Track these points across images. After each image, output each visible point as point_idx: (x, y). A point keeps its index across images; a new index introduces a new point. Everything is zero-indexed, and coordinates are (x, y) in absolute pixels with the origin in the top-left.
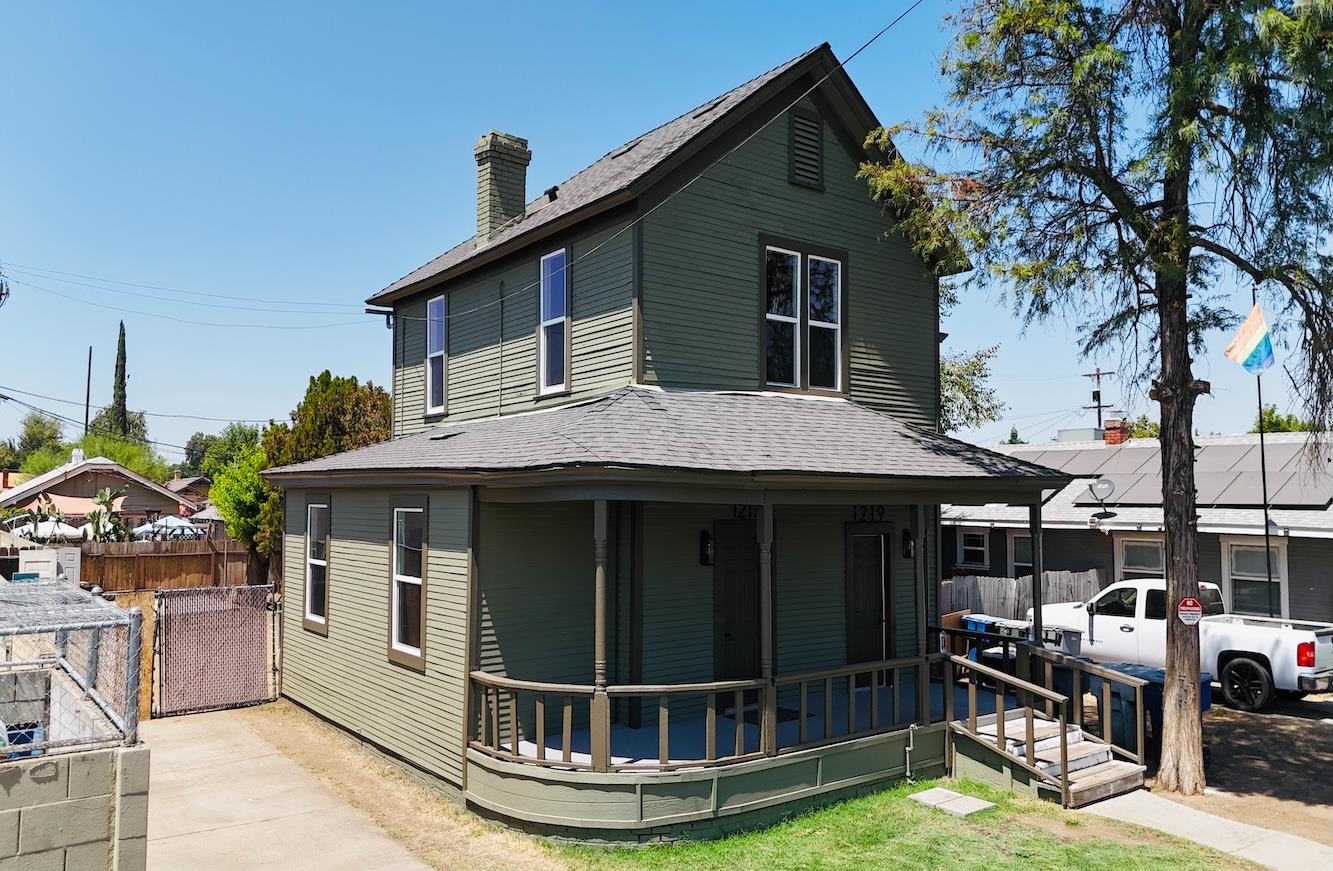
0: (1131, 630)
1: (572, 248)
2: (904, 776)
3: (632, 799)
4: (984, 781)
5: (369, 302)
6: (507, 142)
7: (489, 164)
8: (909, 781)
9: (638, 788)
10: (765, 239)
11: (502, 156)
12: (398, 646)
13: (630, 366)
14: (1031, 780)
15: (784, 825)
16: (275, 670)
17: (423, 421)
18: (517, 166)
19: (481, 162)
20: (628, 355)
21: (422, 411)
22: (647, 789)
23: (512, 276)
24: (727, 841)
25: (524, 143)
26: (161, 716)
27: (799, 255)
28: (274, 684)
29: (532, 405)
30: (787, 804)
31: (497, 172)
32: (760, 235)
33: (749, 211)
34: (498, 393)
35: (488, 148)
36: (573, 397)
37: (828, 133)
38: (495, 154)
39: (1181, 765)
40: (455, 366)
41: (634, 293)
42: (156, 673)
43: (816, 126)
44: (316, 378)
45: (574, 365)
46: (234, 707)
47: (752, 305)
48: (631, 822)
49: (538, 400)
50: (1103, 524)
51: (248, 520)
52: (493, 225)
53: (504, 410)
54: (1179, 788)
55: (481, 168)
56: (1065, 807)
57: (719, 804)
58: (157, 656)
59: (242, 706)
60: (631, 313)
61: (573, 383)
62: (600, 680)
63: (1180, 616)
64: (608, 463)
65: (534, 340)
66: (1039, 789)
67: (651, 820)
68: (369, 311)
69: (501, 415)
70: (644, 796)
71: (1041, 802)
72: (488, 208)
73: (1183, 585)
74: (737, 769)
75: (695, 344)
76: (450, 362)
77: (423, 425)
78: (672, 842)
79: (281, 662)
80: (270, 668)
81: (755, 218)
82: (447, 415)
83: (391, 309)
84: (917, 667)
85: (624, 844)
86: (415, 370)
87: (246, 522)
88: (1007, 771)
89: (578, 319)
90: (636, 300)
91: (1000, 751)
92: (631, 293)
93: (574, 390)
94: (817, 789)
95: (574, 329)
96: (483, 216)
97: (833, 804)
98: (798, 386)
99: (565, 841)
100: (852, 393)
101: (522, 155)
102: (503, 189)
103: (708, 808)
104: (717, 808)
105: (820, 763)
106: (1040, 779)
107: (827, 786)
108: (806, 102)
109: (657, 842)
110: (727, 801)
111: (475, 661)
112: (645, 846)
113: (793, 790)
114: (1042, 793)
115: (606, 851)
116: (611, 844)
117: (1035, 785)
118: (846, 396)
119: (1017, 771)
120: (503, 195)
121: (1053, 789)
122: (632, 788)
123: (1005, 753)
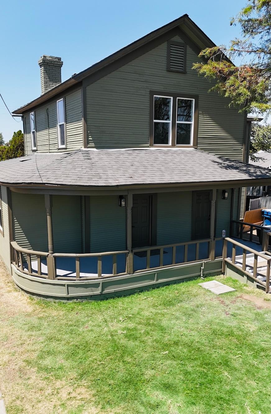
1: (65, 98)
2: (200, 276)
3: (64, 288)
4: (236, 279)
5: (13, 113)
6: (51, 59)
7: (43, 67)
8: (202, 278)
9: (66, 286)
10: (152, 93)
11: (48, 64)
13: (82, 142)
14: (254, 282)
15: (136, 295)
17: (32, 151)
18: (56, 67)
19: (41, 66)
20: (81, 137)
21: (31, 148)
22: (68, 286)
23: (50, 107)
24: (107, 301)
25: (60, 59)
27: (172, 98)
29: (57, 151)
30: (139, 288)
31: (47, 70)
32: (151, 91)
33: (145, 83)
34: (48, 145)
35: (41, 61)
36: (67, 150)
37: (190, 51)
38: (45, 64)
40: (38, 134)
41: (82, 116)
43: (183, 48)
44: (16, 133)
45: (67, 139)
47: (147, 118)
48: (65, 295)
49: (59, 149)
52: (46, 89)
53: (50, 151)
55: (41, 68)
56: (267, 293)
57: (103, 290)
60: (81, 123)
61: (68, 145)
62: (50, 252)
65: (56, 129)
66: (257, 286)
67: (71, 295)
68: (13, 116)
69: (50, 152)
70: (69, 288)
71: (258, 289)
72: (43, 83)
74: (112, 279)
75: (115, 133)
76: (37, 134)
77: (32, 152)
78: (82, 301)
81: (148, 85)
82: (37, 150)
83: (22, 115)
84: (209, 242)
85: (62, 301)
86: (29, 135)
88: (245, 278)
89: (68, 123)
90: (83, 118)
91: (243, 271)
92: (81, 116)
93: (68, 147)
94: (154, 282)
95: (67, 127)
96: (42, 86)
97: (163, 286)
98: (170, 144)
99: (39, 298)
100: (198, 146)
101: (58, 63)
102: (50, 76)
103: (98, 291)
104: (102, 291)
105: (156, 274)
106: (258, 282)
107: (160, 281)
108: (177, 39)
109: (75, 300)
110: (107, 288)
111: (13, 238)
112: (71, 302)
113: (142, 283)
114: (258, 287)
115: (55, 302)
116: (57, 301)
117: (255, 284)
118: (195, 147)
119: (249, 278)
120: (50, 78)
121: (262, 286)
122: (64, 285)
123: (246, 272)
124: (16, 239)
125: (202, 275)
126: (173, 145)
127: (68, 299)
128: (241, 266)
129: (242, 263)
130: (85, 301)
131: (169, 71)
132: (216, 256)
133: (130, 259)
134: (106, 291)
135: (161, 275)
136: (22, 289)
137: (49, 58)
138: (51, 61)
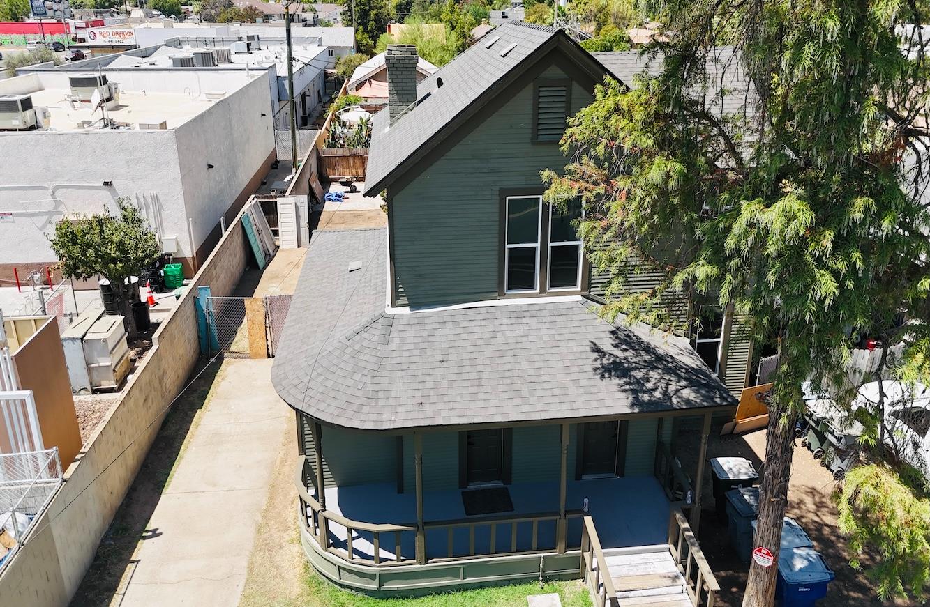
2: (537, 578)
3: (335, 569)
6: (400, 53)
8: (542, 582)
9: (337, 566)
11: (395, 65)
15: (430, 598)
18: (408, 69)
22: (340, 567)
24: (387, 602)
27: (541, 197)
30: (435, 588)
32: (501, 190)
37: (579, 92)
42: (268, 336)
43: (564, 89)
47: (492, 241)
48: (337, 579)
57: (381, 584)
58: (268, 329)
70: (340, 570)
73: (761, 537)
78: (357, 594)
81: (496, 179)
84: (555, 521)
85: (336, 586)
94: (459, 581)
97: (474, 589)
98: (537, 290)
100: (592, 289)
101: (411, 62)
102: (398, 88)
103: (374, 586)
104: (380, 586)
105: (462, 569)
107: (469, 580)
108: (554, 72)
109: (349, 590)
110: (388, 583)
112: (344, 590)
113: (440, 581)
116: (330, 582)
118: (584, 293)
120: (399, 92)
122: (334, 564)
124: (307, 450)
125: (541, 578)
126: (543, 291)
127: (341, 586)
130: (360, 595)
131: (536, 144)
132: (568, 547)
133: (419, 541)
134: (386, 587)
135: (469, 570)
137: (397, 53)
138: (399, 60)
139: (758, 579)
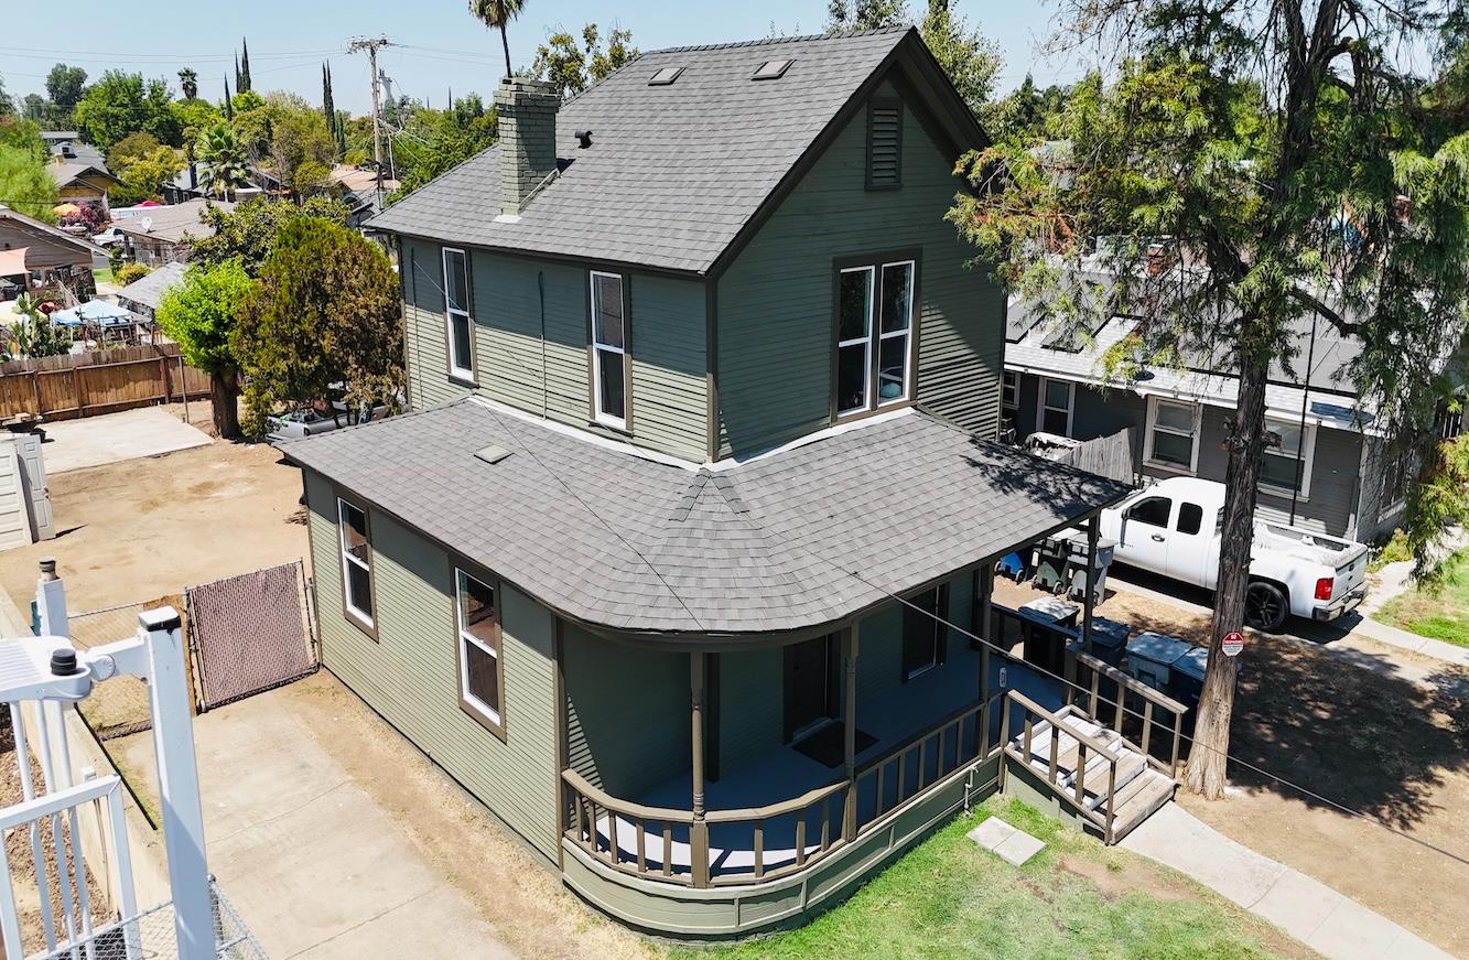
0: (1162, 540)
2: (963, 808)
3: (732, 910)
4: (1033, 804)
7: (514, 121)
8: (969, 813)
9: (736, 902)
11: (528, 109)
12: (470, 698)
14: (1078, 816)
16: (313, 642)
17: (447, 380)
18: (545, 116)
21: (444, 365)
22: (743, 901)
26: (207, 710)
27: (873, 268)
28: (314, 655)
29: (585, 425)
31: (524, 129)
33: (824, 237)
34: (542, 392)
36: (636, 440)
37: (909, 118)
38: (519, 110)
39: (1207, 773)
40: (484, 336)
41: (708, 365)
42: (196, 670)
45: (636, 407)
46: (277, 685)
48: (731, 928)
49: (592, 423)
50: (1140, 386)
51: (210, 351)
52: (522, 192)
53: (551, 414)
54: (1203, 792)
56: (1106, 845)
57: (807, 899)
58: (194, 655)
59: (285, 683)
61: (635, 426)
62: (698, 807)
63: (1224, 649)
64: (707, 632)
65: (585, 356)
66: (1084, 825)
67: (746, 924)
69: (547, 418)
70: (741, 907)
71: (1086, 836)
73: (1230, 621)
74: (823, 865)
76: (477, 332)
78: (767, 937)
79: (319, 635)
80: (308, 639)
82: (478, 387)
85: (723, 943)
87: (208, 353)
88: (1056, 802)
89: (639, 360)
90: (711, 374)
91: (1051, 784)
93: (637, 433)
94: (888, 851)
95: (635, 369)
97: (902, 857)
98: (867, 405)
99: (668, 941)
100: (921, 396)
101: (550, 104)
102: (531, 148)
103: (796, 906)
104: (807, 902)
105: (891, 829)
106: (1086, 817)
107: (899, 843)
109: (753, 939)
110: (814, 893)
111: (565, 761)
112: (742, 943)
113: (870, 860)
114: (1087, 829)
115: (706, 950)
116: (711, 945)
117: (1081, 820)
118: (914, 402)
119: (1066, 805)
120: (532, 155)
121: (1098, 828)
122: (731, 902)
123: (1056, 787)
124: (571, 759)
125: (966, 806)
127: (737, 936)
128: (1046, 769)
129: (1049, 759)
130: (771, 936)
131: (871, 191)
132: (992, 745)
133: (851, 800)
134: (814, 900)
136: (613, 918)
137: (529, 90)
138: (535, 99)
139: (1228, 676)
